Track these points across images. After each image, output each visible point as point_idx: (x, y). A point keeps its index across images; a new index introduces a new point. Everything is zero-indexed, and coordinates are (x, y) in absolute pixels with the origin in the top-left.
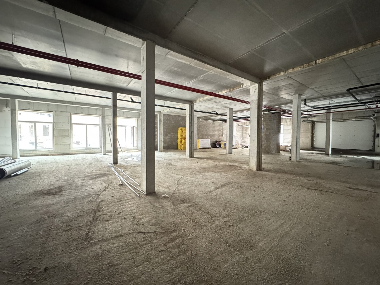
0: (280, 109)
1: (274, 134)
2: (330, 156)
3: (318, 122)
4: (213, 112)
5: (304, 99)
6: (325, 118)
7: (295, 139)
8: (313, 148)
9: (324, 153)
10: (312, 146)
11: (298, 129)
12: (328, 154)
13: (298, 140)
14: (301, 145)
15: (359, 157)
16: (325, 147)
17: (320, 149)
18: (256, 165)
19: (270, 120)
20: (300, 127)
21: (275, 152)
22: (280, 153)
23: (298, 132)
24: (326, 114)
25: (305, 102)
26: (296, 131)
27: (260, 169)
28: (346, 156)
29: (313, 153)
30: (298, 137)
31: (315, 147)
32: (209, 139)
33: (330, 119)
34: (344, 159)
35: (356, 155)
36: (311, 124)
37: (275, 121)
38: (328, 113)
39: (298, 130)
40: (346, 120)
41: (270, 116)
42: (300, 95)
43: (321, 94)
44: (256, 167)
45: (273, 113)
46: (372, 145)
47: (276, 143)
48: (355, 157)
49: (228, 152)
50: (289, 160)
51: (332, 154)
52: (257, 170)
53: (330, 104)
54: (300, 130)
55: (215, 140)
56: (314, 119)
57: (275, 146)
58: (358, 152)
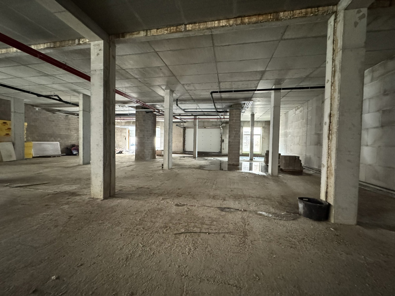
0: (154, 107)
1: (148, 137)
2: (197, 159)
3: (188, 127)
4: (52, 96)
5: (176, 99)
6: (193, 124)
7: (167, 142)
8: (184, 152)
9: (192, 156)
10: (184, 150)
11: (170, 131)
12: (195, 157)
13: (170, 144)
14: (174, 149)
15: (215, 159)
16: (193, 151)
17: (189, 153)
18: (102, 190)
19: (144, 120)
20: (172, 129)
21: (150, 157)
22: (155, 158)
23: (170, 134)
24: (193, 120)
25: (177, 102)
26: (168, 134)
27: (111, 194)
28: (206, 158)
29: (184, 157)
30: (170, 141)
31: (186, 151)
32: (59, 141)
33: (196, 125)
34: (206, 162)
35: (212, 157)
36: (183, 129)
37: (150, 122)
38: (195, 119)
39: (170, 133)
40: (205, 127)
41: (144, 116)
42: (172, 91)
43: (190, 95)
44: (102, 193)
45: (147, 112)
46: (220, 148)
47: (151, 148)
48: (212, 158)
49: (81, 162)
50: (161, 168)
51: (198, 157)
52: (105, 198)
53: (196, 109)
54: (172, 132)
55: (70, 143)
56: (186, 125)
57: (151, 151)
58: (213, 154)
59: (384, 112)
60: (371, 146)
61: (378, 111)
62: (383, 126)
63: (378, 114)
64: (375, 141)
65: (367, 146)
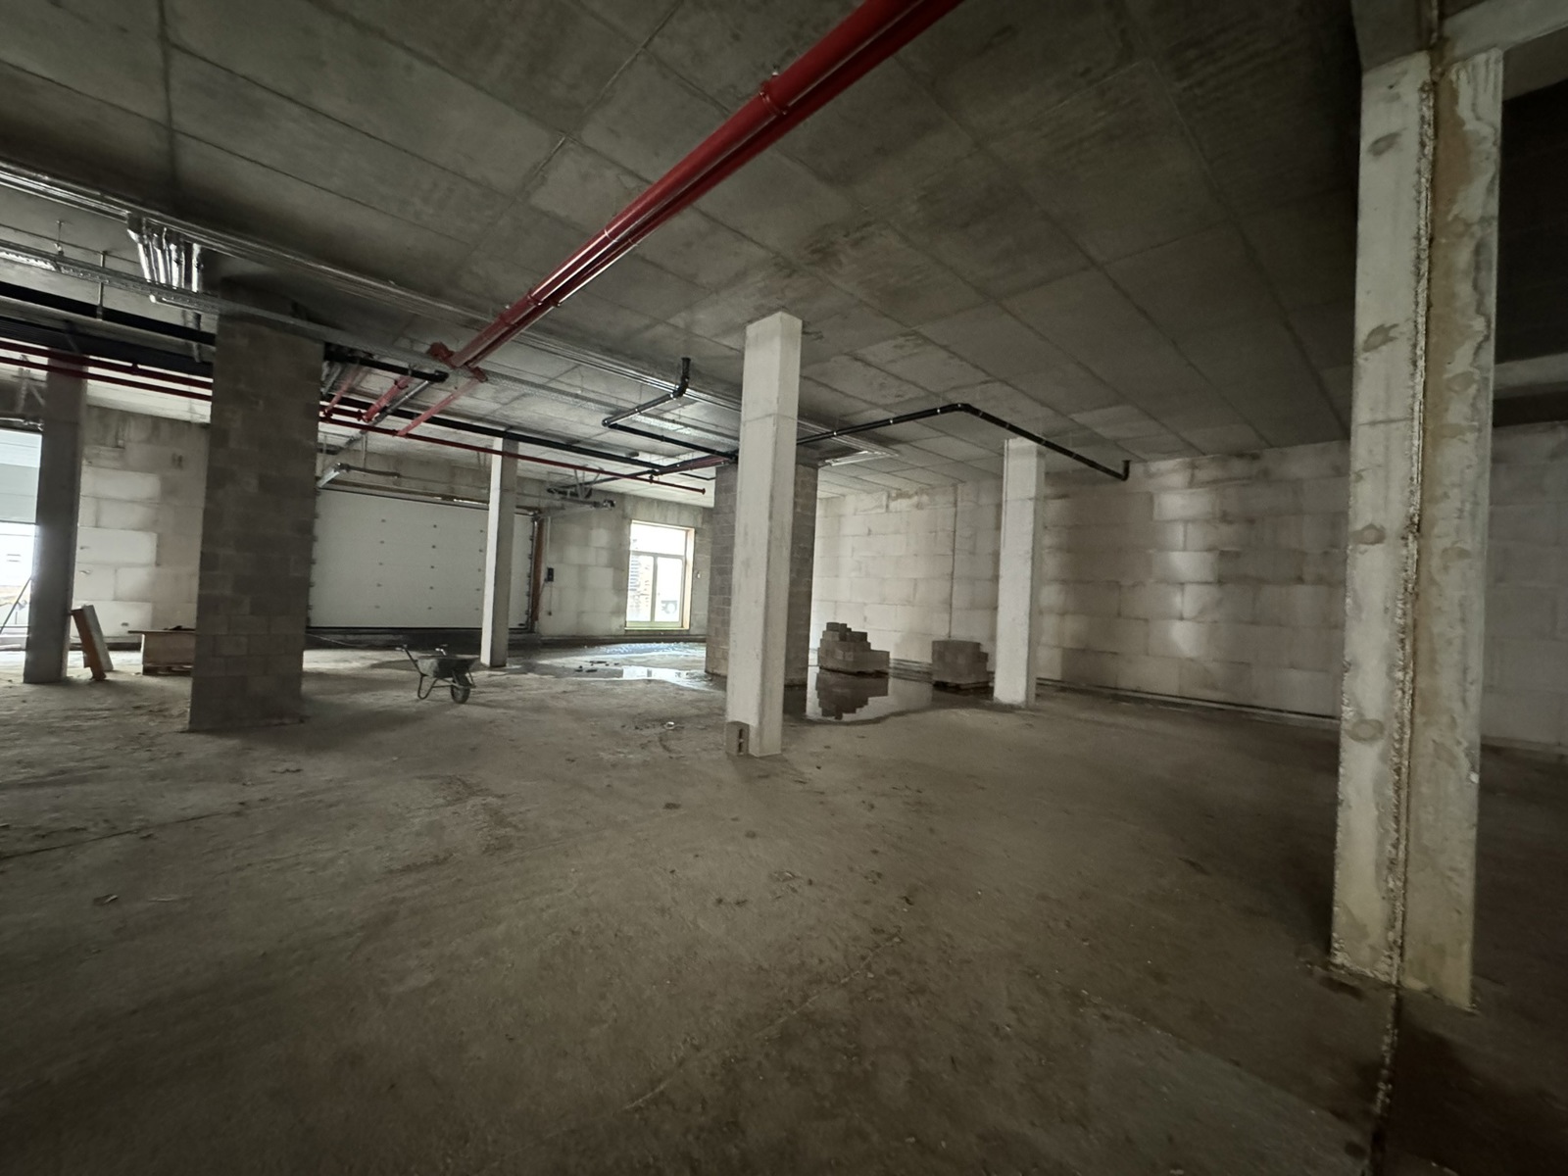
59: (1223, 554)
60: (1194, 619)
61: (1210, 550)
62: (1220, 581)
63: (1210, 557)
64: (1202, 612)
65: (1181, 618)
